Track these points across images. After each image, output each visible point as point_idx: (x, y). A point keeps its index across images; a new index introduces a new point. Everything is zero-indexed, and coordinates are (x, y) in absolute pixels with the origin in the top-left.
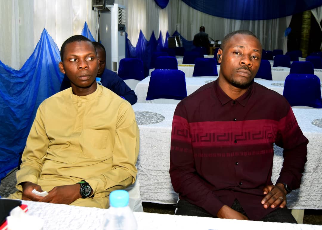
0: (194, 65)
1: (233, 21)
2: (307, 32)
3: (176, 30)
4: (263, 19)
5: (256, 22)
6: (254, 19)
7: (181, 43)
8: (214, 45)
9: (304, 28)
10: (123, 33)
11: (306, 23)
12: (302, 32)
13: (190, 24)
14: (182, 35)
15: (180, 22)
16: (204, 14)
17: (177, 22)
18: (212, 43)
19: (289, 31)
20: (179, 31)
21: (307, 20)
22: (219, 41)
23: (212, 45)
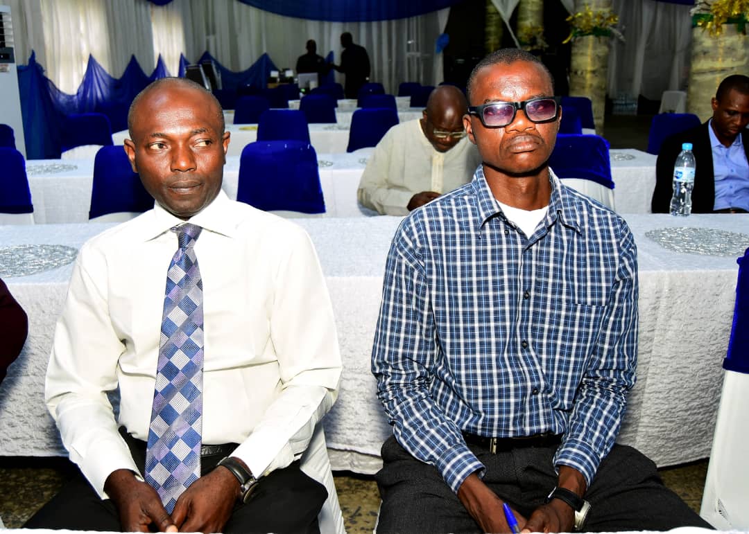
0: (256, 126)
1: (326, 24)
2: (497, 41)
3: (204, 49)
4: (389, 18)
5: (374, 24)
6: (369, 20)
7: (218, 77)
8: (278, 80)
9: (489, 33)
10: (7, 66)
11: (494, 23)
12: (487, 42)
13: (236, 36)
14: (220, 61)
15: (214, 33)
16: (263, 13)
17: (208, 34)
18: (274, 74)
19: (446, 40)
20: (212, 53)
21: (494, 16)
22: (288, 69)
23: (274, 80)
